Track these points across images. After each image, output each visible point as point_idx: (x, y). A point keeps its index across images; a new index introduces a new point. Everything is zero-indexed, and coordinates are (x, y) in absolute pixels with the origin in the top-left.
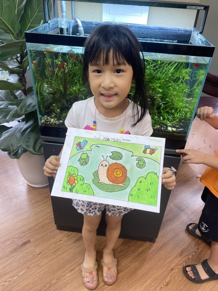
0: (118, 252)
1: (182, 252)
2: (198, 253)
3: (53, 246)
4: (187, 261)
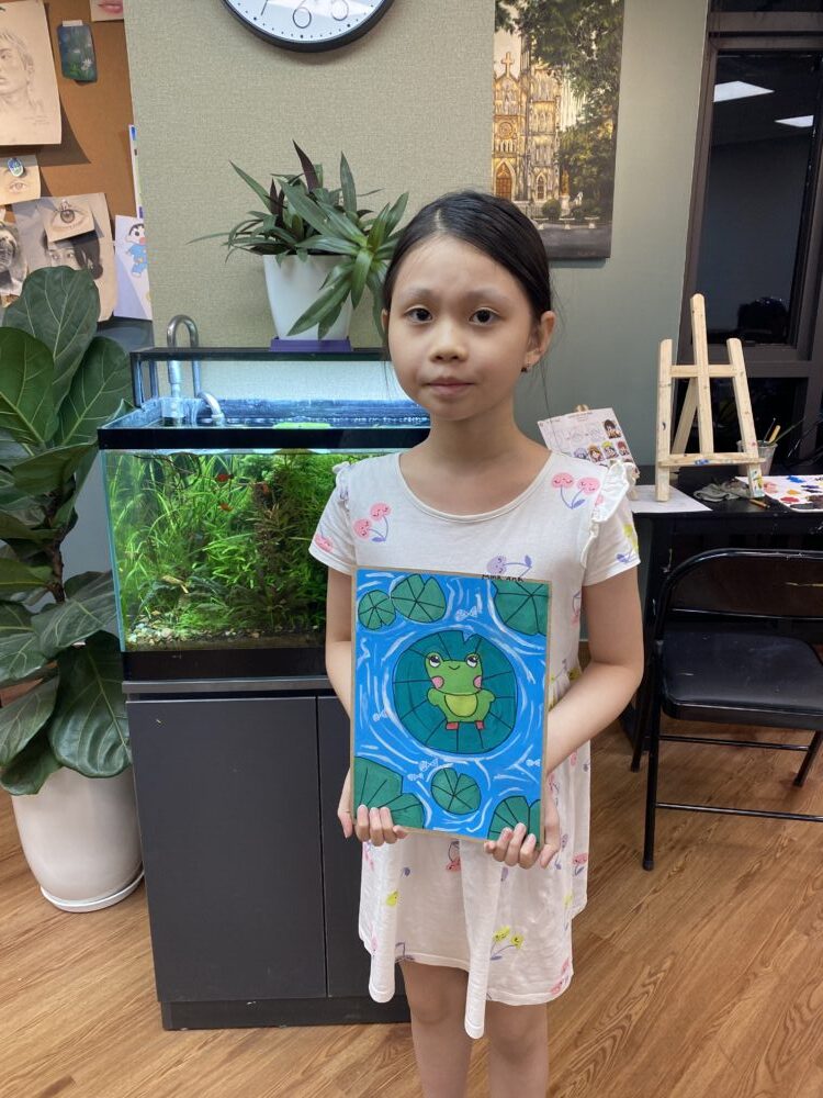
0: (374, 1068)
1: (580, 1033)
2: (631, 1028)
3: (155, 1082)
4: (600, 1059)
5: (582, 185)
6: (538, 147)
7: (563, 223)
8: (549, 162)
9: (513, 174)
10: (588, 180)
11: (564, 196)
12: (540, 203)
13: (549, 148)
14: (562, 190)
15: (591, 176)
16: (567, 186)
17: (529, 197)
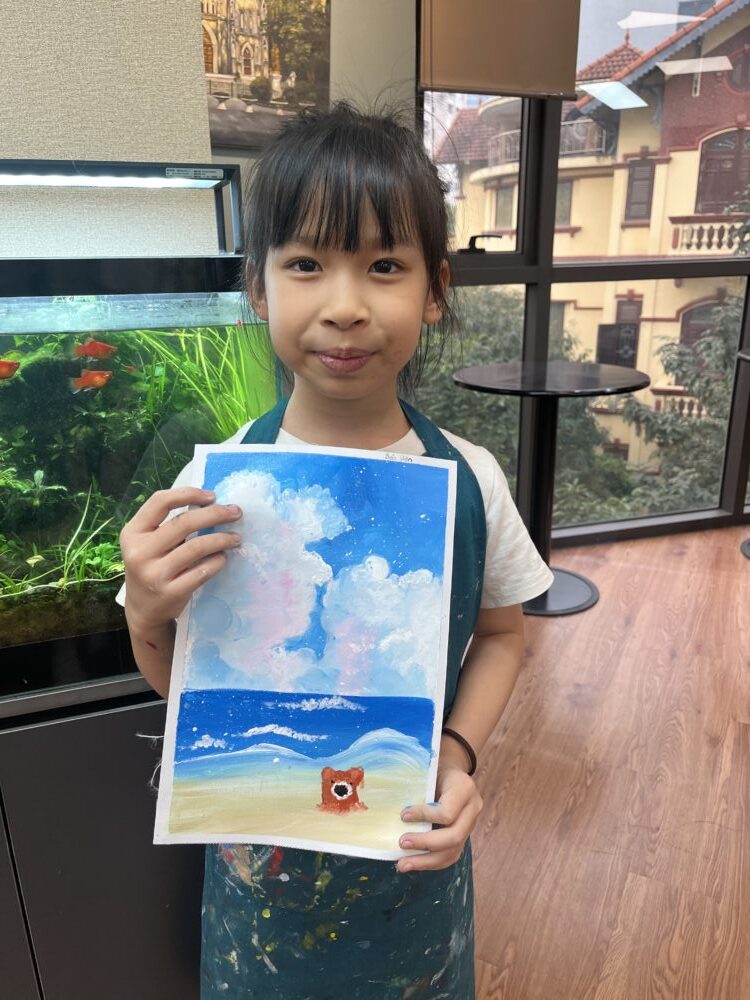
5: (294, 63)
6: (242, 11)
7: (274, 106)
8: (255, 31)
9: (214, 42)
10: (300, 59)
11: (274, 75)
12: (247, 79)
13: (255, 14)
14: (272, 68)
15: (304, 53)
16: (277, 62)
17: (234, 71)
